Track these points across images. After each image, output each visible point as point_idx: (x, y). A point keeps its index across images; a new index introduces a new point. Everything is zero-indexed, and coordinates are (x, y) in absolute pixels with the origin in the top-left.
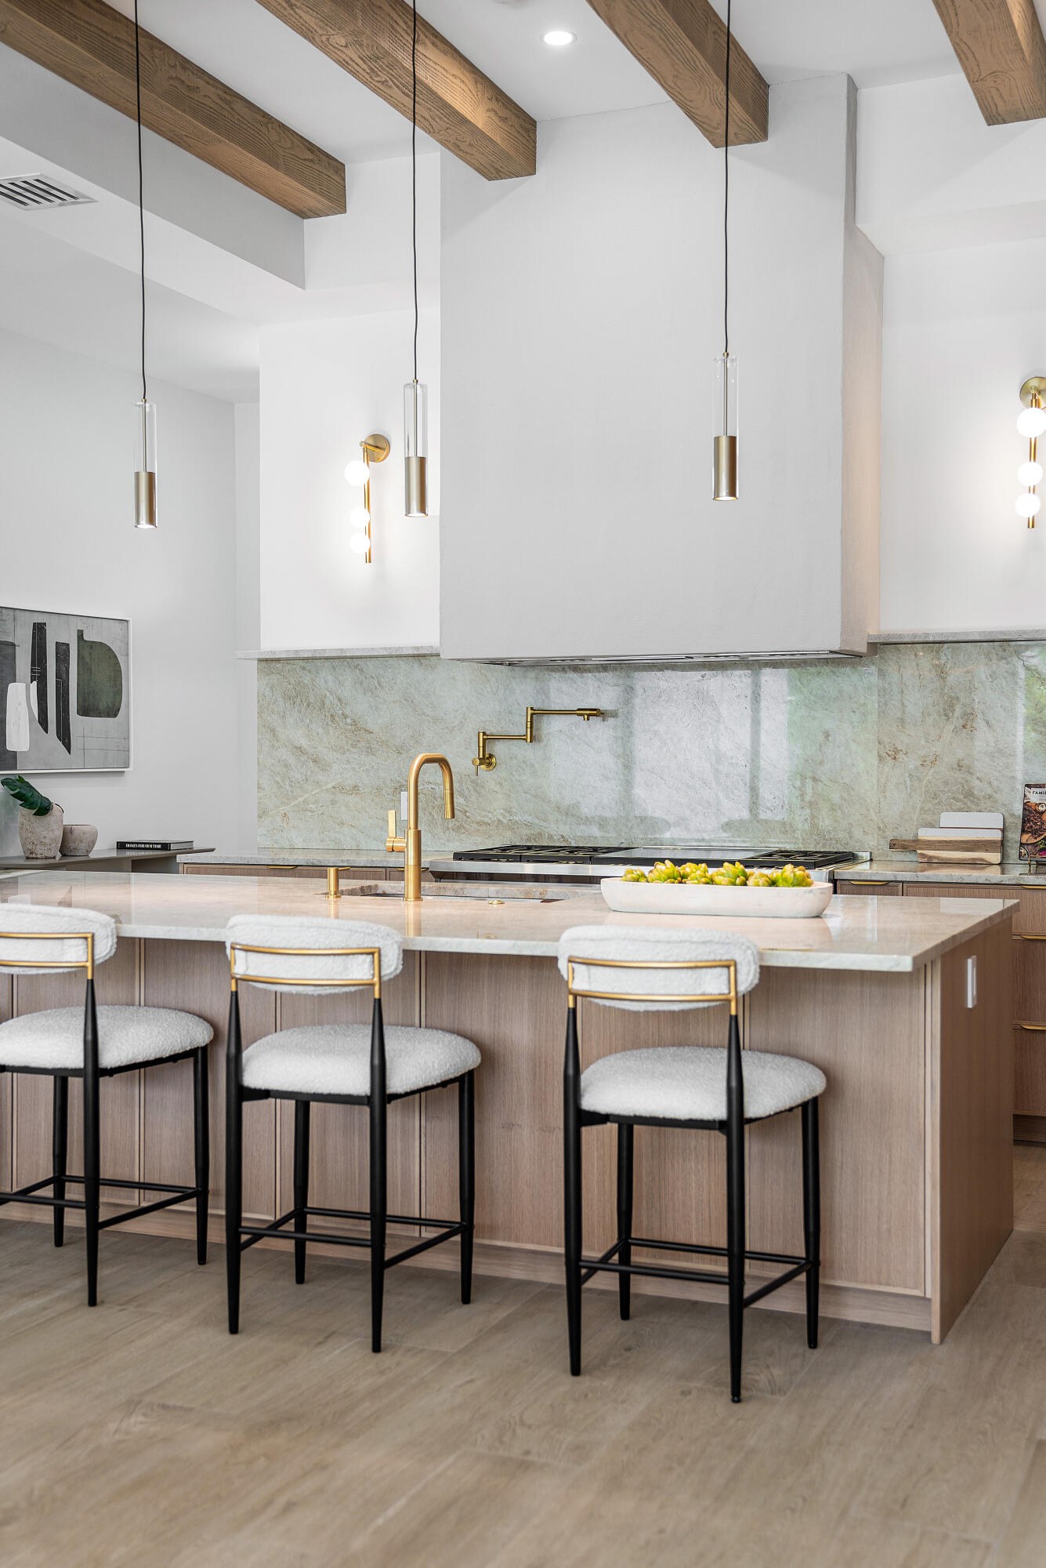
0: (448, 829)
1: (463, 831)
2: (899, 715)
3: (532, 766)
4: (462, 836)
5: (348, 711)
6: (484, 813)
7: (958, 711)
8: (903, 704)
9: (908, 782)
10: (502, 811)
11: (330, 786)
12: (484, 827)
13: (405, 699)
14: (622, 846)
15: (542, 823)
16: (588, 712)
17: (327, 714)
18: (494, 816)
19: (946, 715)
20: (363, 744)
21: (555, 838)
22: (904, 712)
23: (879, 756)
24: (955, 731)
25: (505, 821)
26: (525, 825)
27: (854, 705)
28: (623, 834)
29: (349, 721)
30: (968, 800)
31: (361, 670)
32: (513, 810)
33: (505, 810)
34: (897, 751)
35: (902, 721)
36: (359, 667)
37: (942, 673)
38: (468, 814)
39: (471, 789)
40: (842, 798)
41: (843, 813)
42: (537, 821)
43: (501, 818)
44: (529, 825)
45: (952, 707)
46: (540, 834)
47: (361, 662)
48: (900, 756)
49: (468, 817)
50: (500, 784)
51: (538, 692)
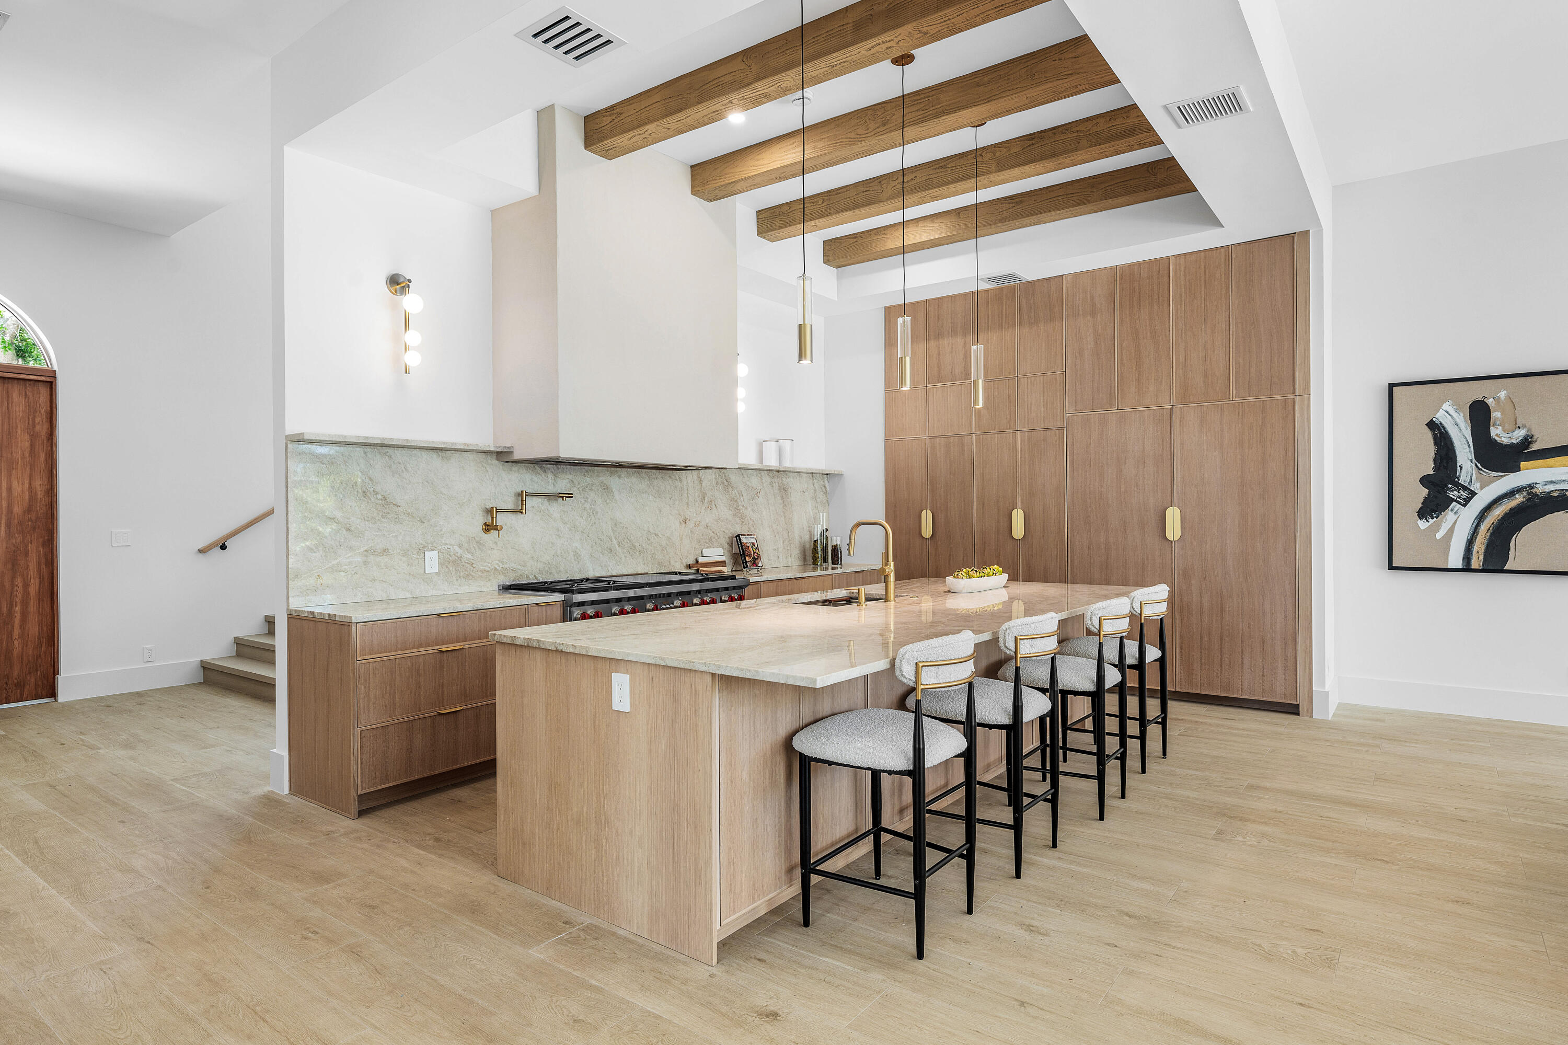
0: (460, 577)
1: (471, 577)
2: (687, 501)
3: (516, 530)
4: (470, 582)
5: (378, 489)
6: (486, 564)
7: (706, 499)
8: (688, 495)
9: (690, 535)
10: (497, 562)
11: (363, 549)
12: (485, 574)
13: (427, 482)
14: (568, 579)
15: (523, 568)
16: (567, 495)
17: (360, 490)
18: (492, 565)
19: (702, 502)
20: (393, 515)
21: (531, 577)
22: (688, 500)
23: (680, 522)
24: (705, 509)
25: (499, 569)
26: (513, 570)
27: (671, 496)
28: (569, 571)
29: (379, 497)
30: (710, 543)
31: (390, 457)
32: (505, 560)
33: (499, 561)
34: (686, 519)
35: (688, 503)
36: (388, 454)
37: (701, 481)
38: (474, 565)
39: (476, 547)
40: (666, 544)
41: (667, 552)
42: (519, 567)
43: (497, 567)
44: (514, 570)
45: (704, 497)
46: (521, 575)
47: (390, 451)
48: (687, 522)
49: (474, 568)
50: (496, 542)
51: (519, 481)
